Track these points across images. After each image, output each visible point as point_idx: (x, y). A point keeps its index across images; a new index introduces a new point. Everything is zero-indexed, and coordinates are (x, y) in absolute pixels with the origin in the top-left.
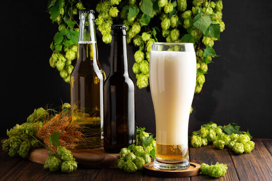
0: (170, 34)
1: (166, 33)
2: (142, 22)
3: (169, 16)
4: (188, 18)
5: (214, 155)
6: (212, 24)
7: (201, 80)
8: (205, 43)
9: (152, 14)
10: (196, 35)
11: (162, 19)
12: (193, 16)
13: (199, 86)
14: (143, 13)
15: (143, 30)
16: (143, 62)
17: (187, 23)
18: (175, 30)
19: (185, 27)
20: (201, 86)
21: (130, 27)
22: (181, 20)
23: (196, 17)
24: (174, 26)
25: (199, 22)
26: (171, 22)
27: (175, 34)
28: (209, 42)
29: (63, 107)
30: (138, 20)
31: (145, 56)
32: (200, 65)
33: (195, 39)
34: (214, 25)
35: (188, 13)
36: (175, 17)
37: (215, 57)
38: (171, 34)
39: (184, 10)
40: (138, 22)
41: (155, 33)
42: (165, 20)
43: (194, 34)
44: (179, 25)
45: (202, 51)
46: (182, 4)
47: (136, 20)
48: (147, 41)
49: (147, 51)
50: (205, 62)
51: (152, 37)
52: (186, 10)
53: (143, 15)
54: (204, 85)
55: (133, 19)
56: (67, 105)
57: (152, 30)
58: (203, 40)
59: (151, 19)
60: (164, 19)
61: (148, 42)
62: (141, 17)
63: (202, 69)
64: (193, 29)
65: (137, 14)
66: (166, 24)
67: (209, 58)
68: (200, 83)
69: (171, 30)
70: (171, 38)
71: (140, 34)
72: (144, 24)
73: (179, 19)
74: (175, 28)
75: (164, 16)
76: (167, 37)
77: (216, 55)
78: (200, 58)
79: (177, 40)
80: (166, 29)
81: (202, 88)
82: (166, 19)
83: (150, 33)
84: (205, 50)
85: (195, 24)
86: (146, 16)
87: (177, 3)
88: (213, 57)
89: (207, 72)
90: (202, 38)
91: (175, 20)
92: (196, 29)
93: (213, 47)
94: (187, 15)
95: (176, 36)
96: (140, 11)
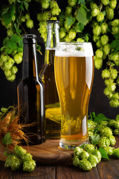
0: (100, 39)
1: (97, 38)
2: (77, 29)
3: (100, 24)
9: (85, 22)
11: (93, 27)
14: (78, 21)
17: (116, 30)
18: (105, 36)
19: (113, 33)
21: (67, 33)
22: (110, 27)
26: (101, 29)
30: (73, 27)
36: (104, 24)
38: (102, 39)
39: (112, 18)
40: (74, 29)
41: (87, 38)
42: (96, 28)
46: (110, 13)
47: (72, 27)
52: (114, 19)
53: (78, 23)
55: (70, 27)
57: (85, 36)
59: (85, 27)
60: (95, 26)
65: (73, 23)
66: (97, 30)
69: (101, 36)
70: (101, 43)
71: (75, 40)
72: (79, 31)
73: (108, 27)
74: (105, 34)
75: (96, 24)
76: (97, 41)
79: (107, 45)
80: (98, 35)
82: (98, 26)
83: (84, 39)
86: (80, 24)
87: (106, 13)
91: (105, 27)
94: (116, 23)
95: (106, 41)
96: (76, 20)
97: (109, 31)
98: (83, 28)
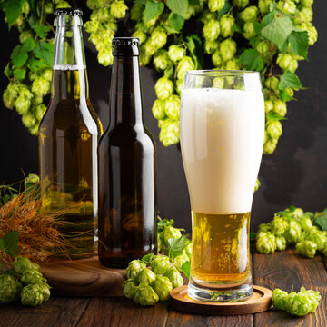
0: (219, 48)
1: (212, 46)
2: (169, 26)
3: (217, 16)
4: (251, 20)
5: (298, 270)
6: (293, 32)
7: (275, 130)
8: (281, 66)
9: (186, 12)
10: (265, 50)
11: (206, 22)
12: (260, 16)
13: (272, 142)
14: (170, 11)
15: (171, 40)
16: (171, 98)
17: (250, 29)
18: (227, 42)
19: (247, 36)
20: (275, 141)
21: (148, 35)
22: (240, 23)
23: (265, 19)
24: (225, 35)
25: (271, 29)
26: (221, 27)
27: (228, 48)
28: (289, 62)
29: (26, 182)
30: (162, 23)
31: (175, 87)
32: (274, 104)
33: (263, 58)
34: (298, 33)
35: (252, 11)
36: (228, 17)
37: (300, 90)
38: (222, 49)
39: (244, 5)
40: (163, 26)
41: (192, 46)
42: (209, 24)
43: (262, 48)
44: (235, 33)
45: (275, 80)
47: (158, 23)
48: (178, 61)
49: (177, 79)
50: (282, 99)
51: (188, 54)
52: (248, 6)
53: (171, 15)
54: (281, 139)
55: (153, 21)
56: (34, 178)
57: (187, 41)
58: (278, 61)
59: (186, 21)
60: (208, 21)
61: (180, 64)
62: (167, 19)
63: (277, 111)
64: (261, 41)
65: (159, 13)
66: (211, 30)
67: (290, 93)
68: (272, 135)
69: (221, 41)
70: (220, 56)
71: (166, 48)
72: (173, 31)
73: (236, 22)
74: (228, 37)
75: (209, 16)
76: (213, 53)
77: (301, 87)
78: (272, 91)
79: (232, 60)
80: (213, 39)
81: (278, 145)
82: (212, 21)
83: (184, 47)
84: (282, 78)
85: (264, 32)
86: (175, 16)
88: (297, 90)
89: (286, 116)
90: (276, 57)
91: (227, 24)
92: (265, 40)
93: (297, 72)
94: (249, 15)
95: (229, 52)
96: (166, 8)
97: (237, 30)
98: (182, 24)
